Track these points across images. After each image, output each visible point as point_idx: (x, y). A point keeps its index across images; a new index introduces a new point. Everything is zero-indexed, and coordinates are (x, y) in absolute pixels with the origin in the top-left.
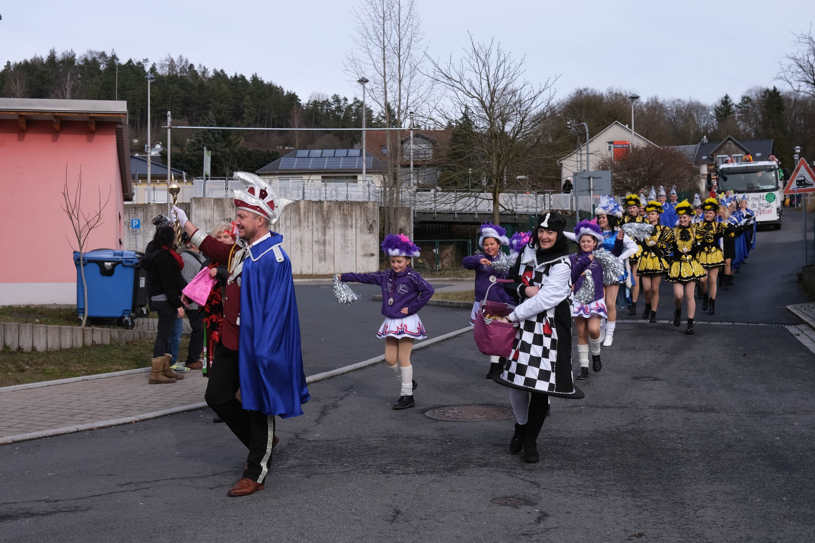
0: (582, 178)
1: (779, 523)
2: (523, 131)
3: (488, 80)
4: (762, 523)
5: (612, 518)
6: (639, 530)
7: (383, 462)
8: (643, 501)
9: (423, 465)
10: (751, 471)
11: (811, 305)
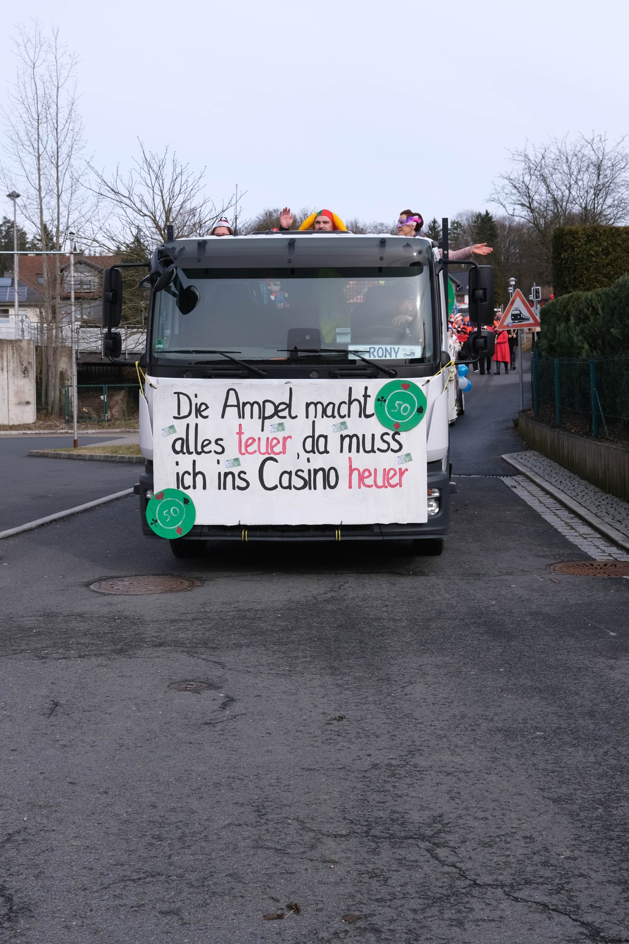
1: (496, 697)
3: (162, 196)
4: (477, 698)
5: (308, 700)
6: (340, 712)
7: (39, 646)
8: (344, 679)
9: (87, 647)
10: (465, 640)
11: (528, 454)
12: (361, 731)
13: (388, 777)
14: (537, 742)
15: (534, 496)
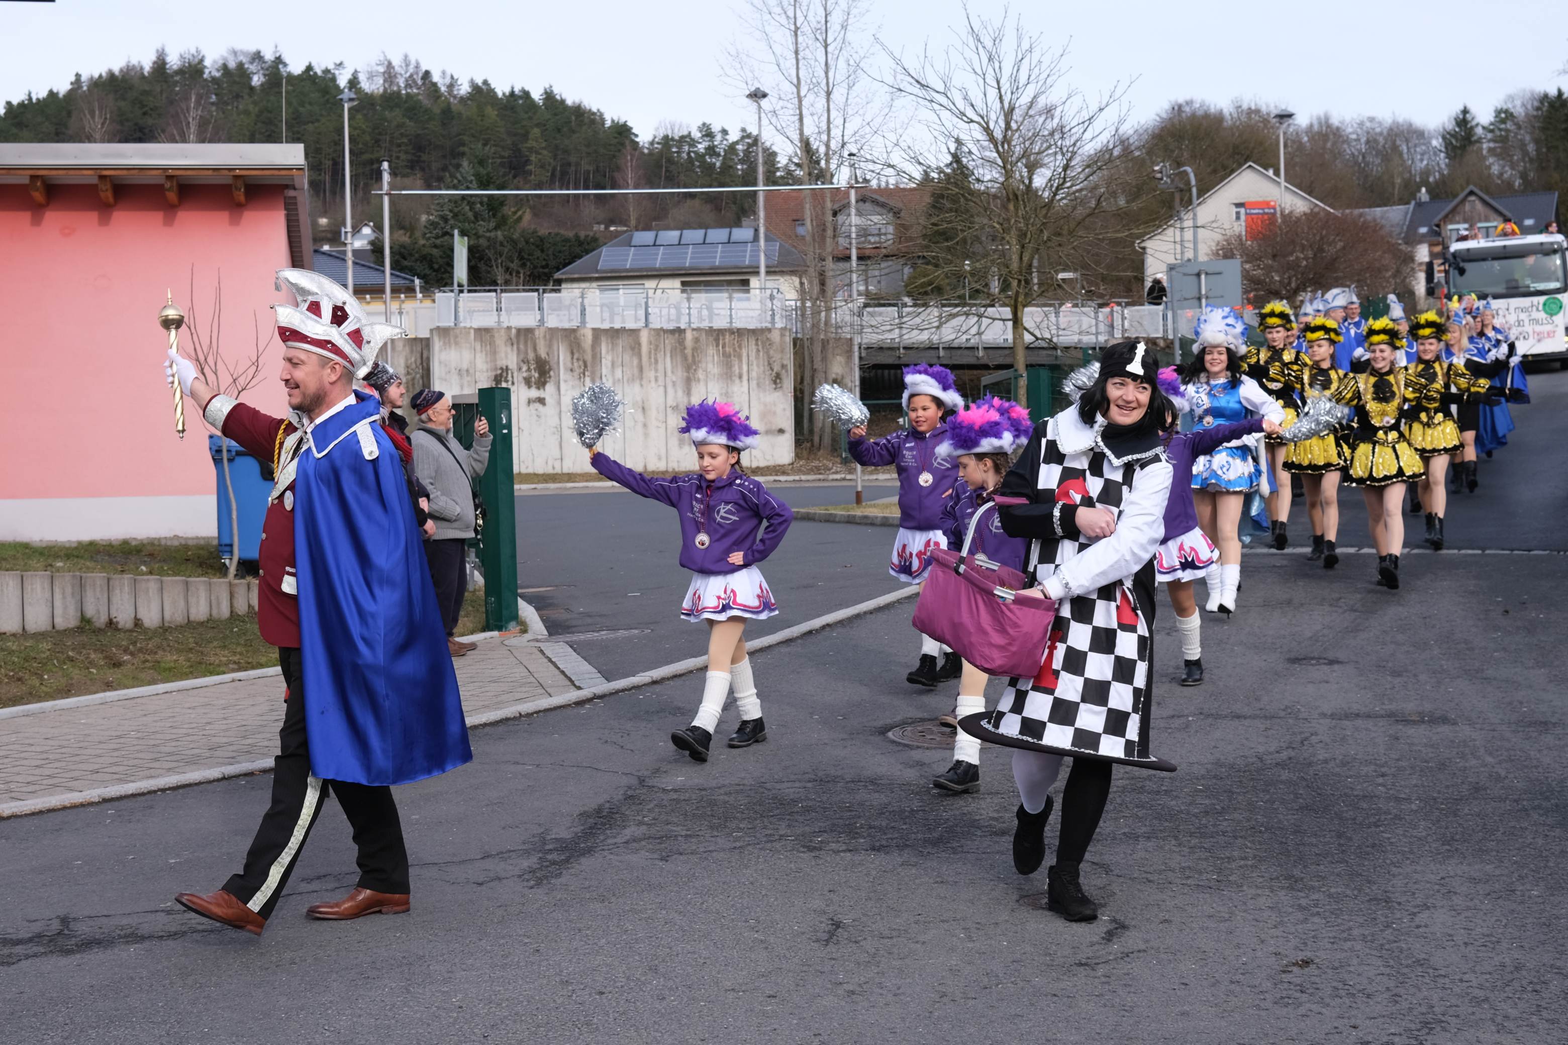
0: (1185, 274)
2: (1068, 184)
3: (999, 88)
4: (1542, 938)
5: (1250, 931)
6: (1304, 953)
7: (807, 829)
8: (1311, 898)
9: (885, 834)
10: (1521, 837)
12: (1340, 986)
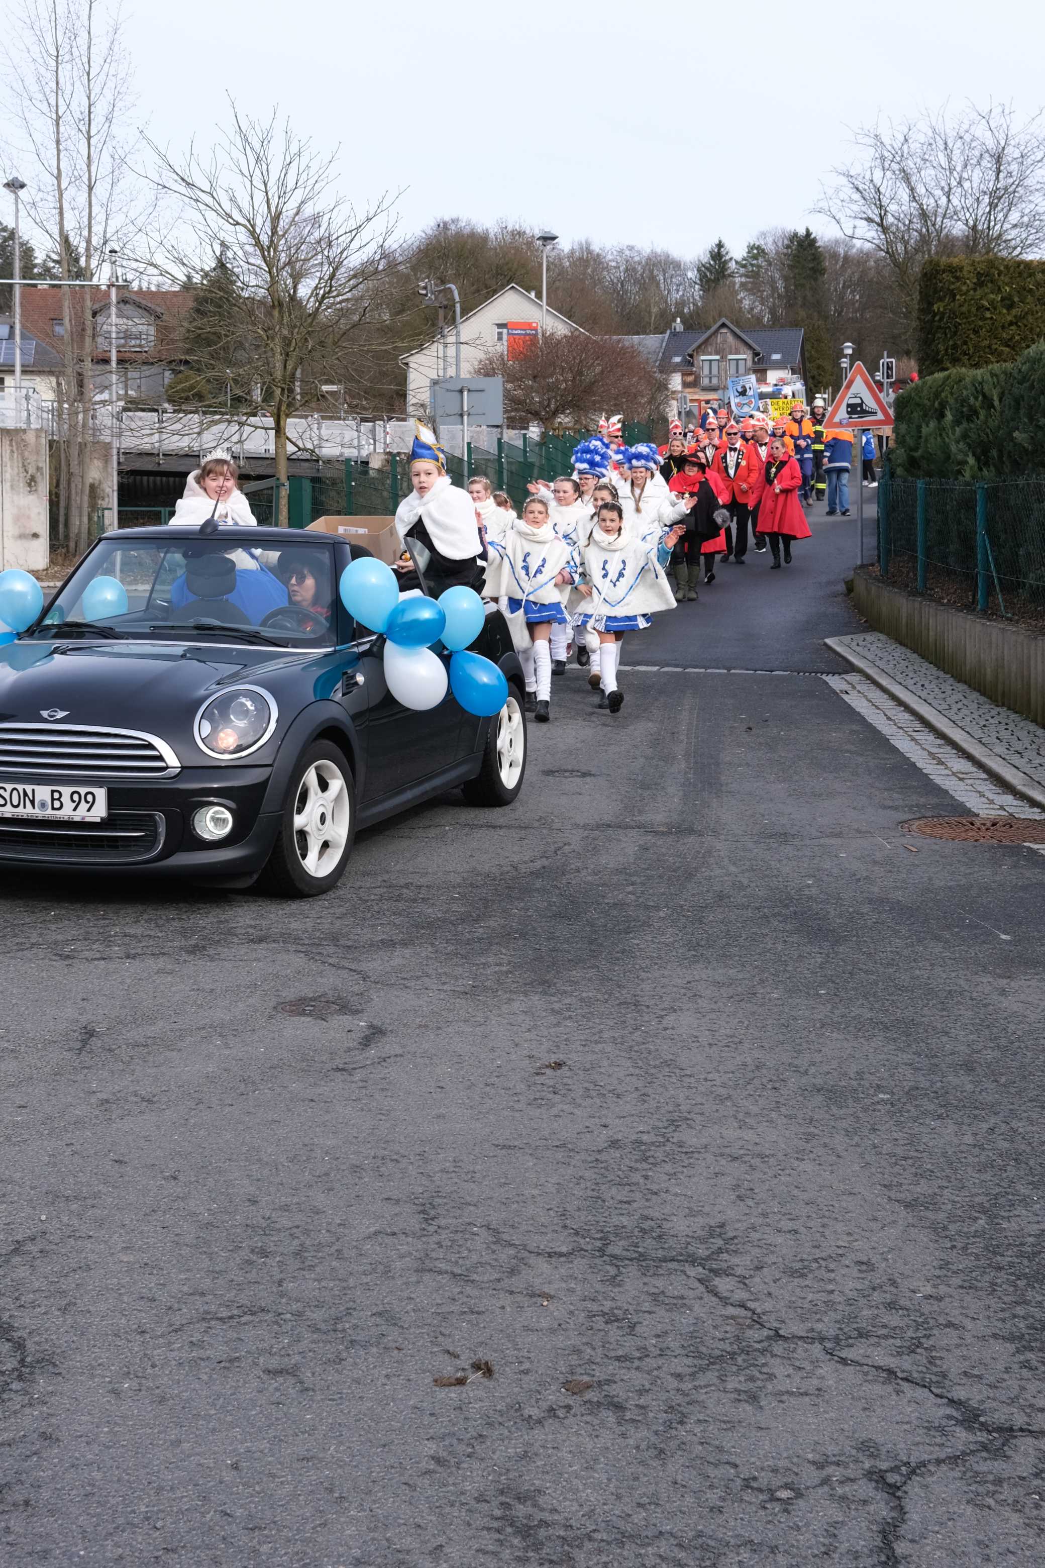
0: (448, 391)
1: (812, 1036)
2: (334, 294)
3: (266, 192)
4: (781, 1038)
5: (505, 1035)
6: (557, 1056)
7: (60, 938)
8: (564, 1002)
9: (141, 942)
10: (762, 942)
11: (870, 637)
12: (592, 1087)
13: (636, 1161)
14: (879, 1111)
15: (877, 708)
